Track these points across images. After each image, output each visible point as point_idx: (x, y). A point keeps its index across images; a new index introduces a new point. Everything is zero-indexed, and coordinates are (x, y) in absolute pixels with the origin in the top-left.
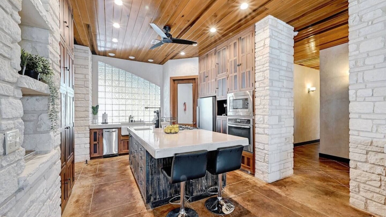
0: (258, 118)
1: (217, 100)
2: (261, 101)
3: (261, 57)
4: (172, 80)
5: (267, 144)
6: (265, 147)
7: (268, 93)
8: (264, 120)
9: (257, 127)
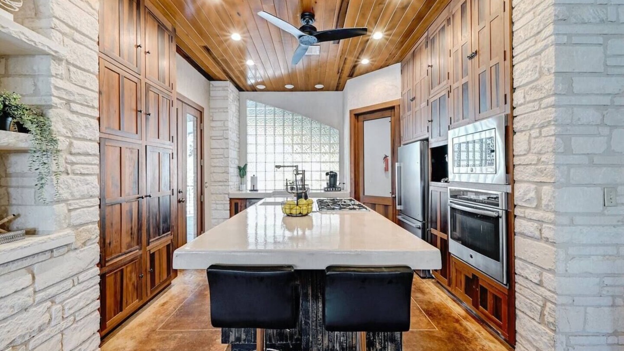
0: (522, 191)
1: (430, 147)
2: (529, 143)
3: (529, 16)
4: (354, 116)
5: (549, 271)
6: (544, 280)
7: (552, 117)
8: (539, 199)
9: (521, 217)
